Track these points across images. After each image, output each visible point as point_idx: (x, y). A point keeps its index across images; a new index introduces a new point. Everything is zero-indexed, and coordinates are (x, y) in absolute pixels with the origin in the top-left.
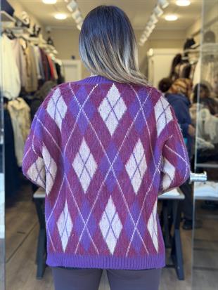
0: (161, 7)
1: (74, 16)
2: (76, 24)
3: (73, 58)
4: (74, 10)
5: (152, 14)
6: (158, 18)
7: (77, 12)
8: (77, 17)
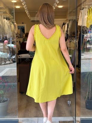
0: (56, 3)
1: (24, 7)
2: (25, 10)
3: (23, 23)
4: (24, 5)
5: (53, 6)
6: (55, 7)
7: (25, 6)
8: (25, 7)
